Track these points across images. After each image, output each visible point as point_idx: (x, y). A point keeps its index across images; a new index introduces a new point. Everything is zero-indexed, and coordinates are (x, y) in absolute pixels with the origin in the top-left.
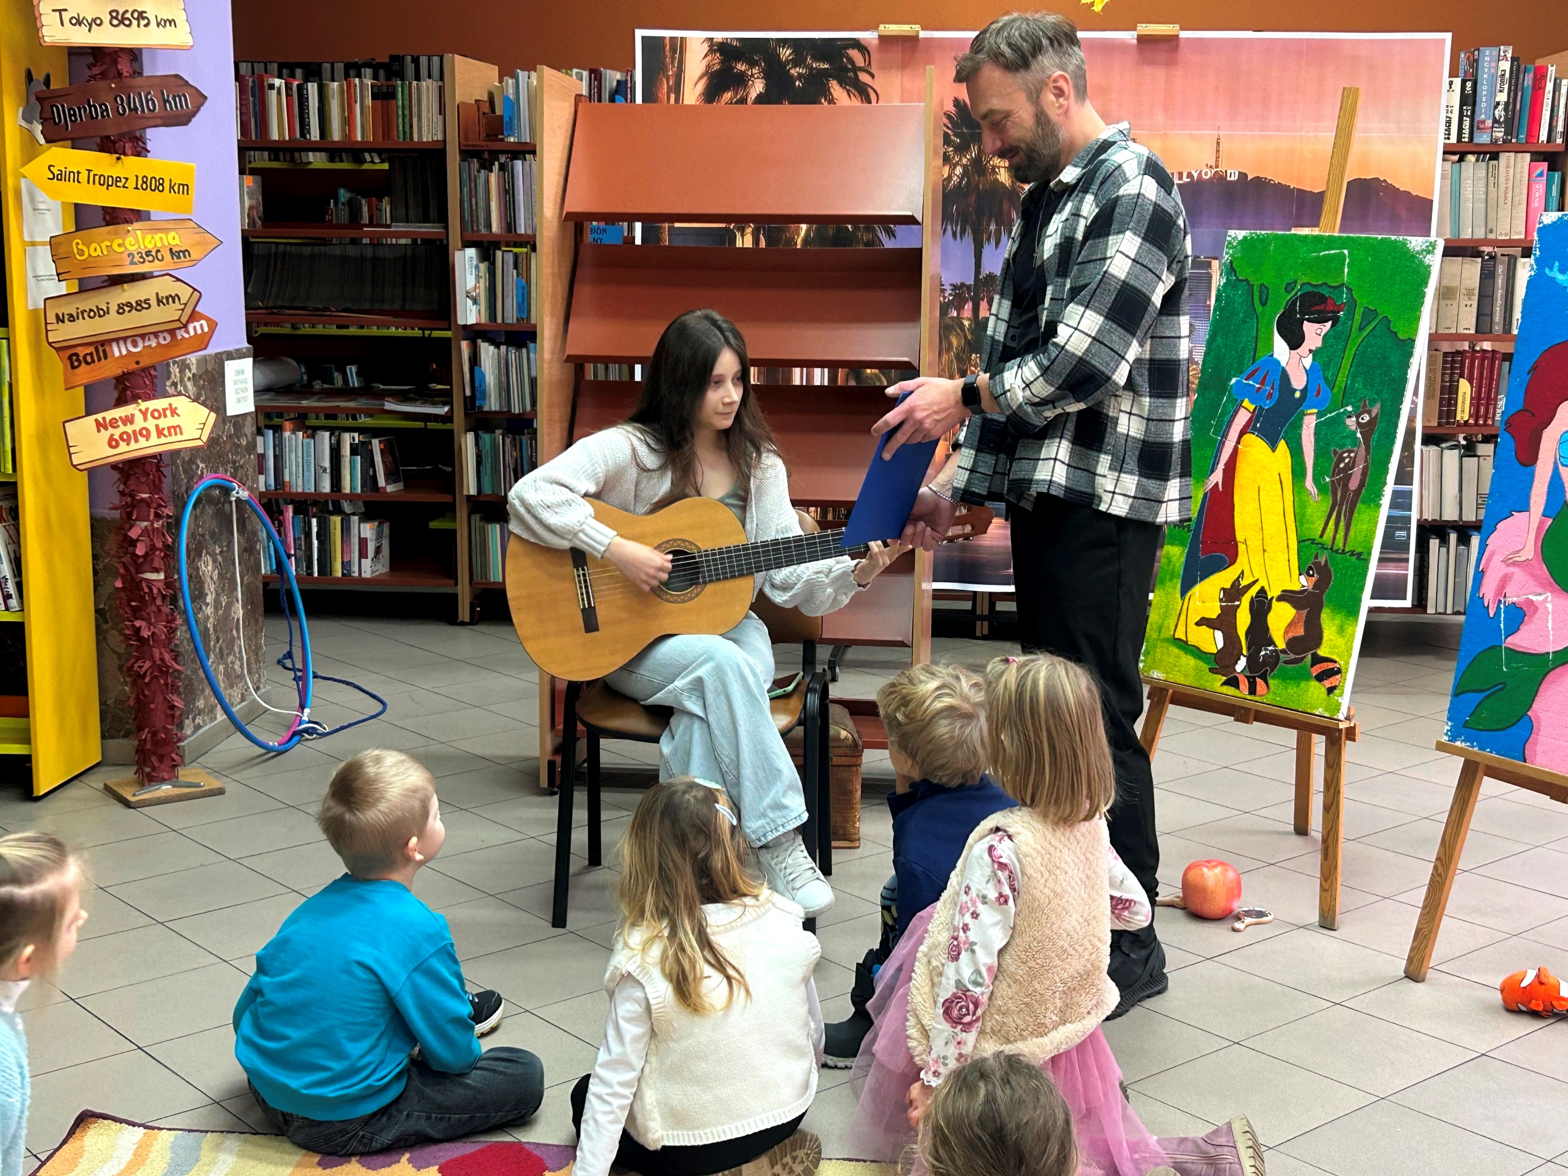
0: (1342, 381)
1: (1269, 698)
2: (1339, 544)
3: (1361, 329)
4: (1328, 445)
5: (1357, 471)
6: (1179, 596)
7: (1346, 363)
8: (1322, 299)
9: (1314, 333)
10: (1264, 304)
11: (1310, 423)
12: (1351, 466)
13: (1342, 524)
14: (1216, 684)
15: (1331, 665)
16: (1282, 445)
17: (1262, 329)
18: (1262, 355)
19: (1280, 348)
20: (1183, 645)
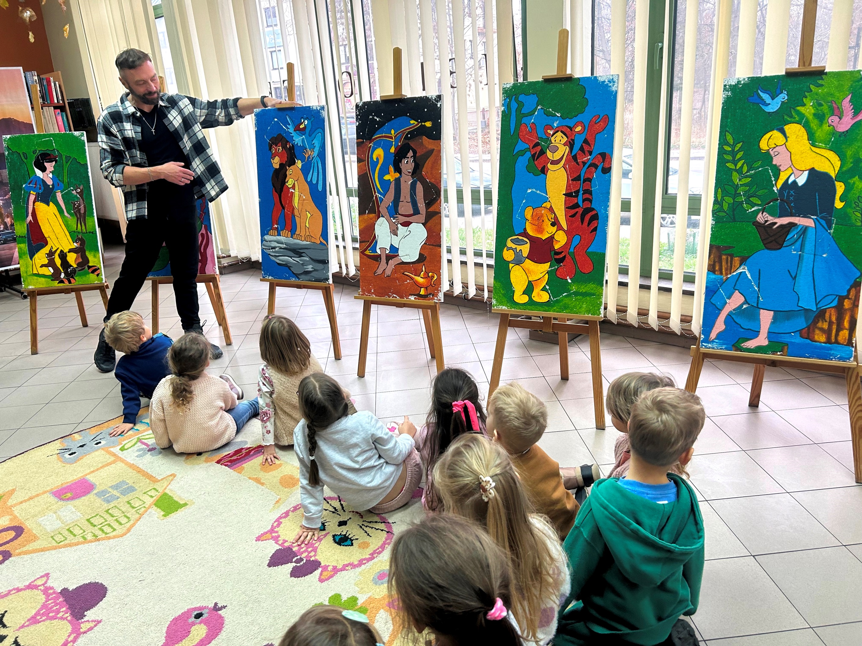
0: (66, 180)
1: (77, 283)
2: (84, 230)
3: (67, 163)
4: (68, 201)
5: (82, 207)
6: (29, 260)
7: (65, 174)
8: (49, 155)
9: (50, 166)
10: (26, 159)
11: (59, 196)
12: (79, 205)
13: (83, 224)
14: (56, 284)
15: (95, 268)
16: (51, 203)
17: (29, 167)
18: (32, 176)
19: (39, 173)
20: (38, 275)
